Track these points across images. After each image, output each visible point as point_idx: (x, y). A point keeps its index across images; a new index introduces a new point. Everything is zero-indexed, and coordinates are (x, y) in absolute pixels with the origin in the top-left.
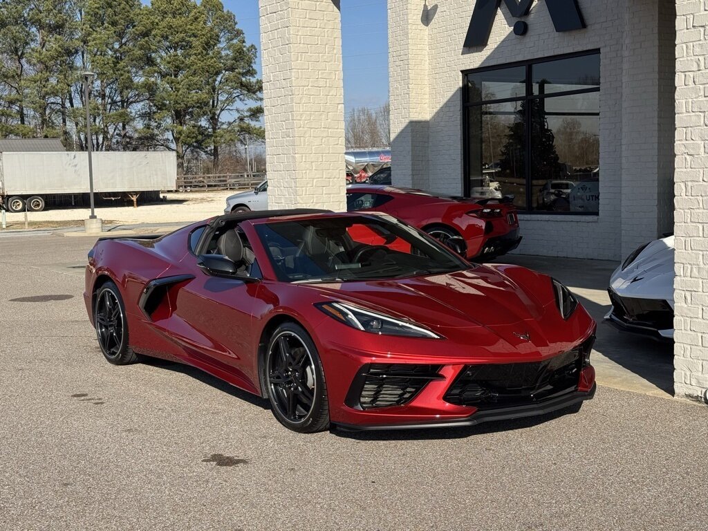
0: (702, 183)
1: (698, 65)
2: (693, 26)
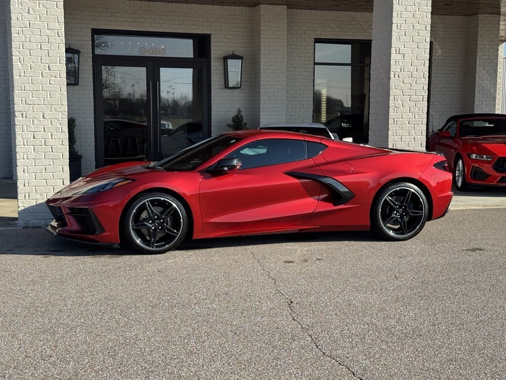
0: (401, 119)
2: (399, 53)
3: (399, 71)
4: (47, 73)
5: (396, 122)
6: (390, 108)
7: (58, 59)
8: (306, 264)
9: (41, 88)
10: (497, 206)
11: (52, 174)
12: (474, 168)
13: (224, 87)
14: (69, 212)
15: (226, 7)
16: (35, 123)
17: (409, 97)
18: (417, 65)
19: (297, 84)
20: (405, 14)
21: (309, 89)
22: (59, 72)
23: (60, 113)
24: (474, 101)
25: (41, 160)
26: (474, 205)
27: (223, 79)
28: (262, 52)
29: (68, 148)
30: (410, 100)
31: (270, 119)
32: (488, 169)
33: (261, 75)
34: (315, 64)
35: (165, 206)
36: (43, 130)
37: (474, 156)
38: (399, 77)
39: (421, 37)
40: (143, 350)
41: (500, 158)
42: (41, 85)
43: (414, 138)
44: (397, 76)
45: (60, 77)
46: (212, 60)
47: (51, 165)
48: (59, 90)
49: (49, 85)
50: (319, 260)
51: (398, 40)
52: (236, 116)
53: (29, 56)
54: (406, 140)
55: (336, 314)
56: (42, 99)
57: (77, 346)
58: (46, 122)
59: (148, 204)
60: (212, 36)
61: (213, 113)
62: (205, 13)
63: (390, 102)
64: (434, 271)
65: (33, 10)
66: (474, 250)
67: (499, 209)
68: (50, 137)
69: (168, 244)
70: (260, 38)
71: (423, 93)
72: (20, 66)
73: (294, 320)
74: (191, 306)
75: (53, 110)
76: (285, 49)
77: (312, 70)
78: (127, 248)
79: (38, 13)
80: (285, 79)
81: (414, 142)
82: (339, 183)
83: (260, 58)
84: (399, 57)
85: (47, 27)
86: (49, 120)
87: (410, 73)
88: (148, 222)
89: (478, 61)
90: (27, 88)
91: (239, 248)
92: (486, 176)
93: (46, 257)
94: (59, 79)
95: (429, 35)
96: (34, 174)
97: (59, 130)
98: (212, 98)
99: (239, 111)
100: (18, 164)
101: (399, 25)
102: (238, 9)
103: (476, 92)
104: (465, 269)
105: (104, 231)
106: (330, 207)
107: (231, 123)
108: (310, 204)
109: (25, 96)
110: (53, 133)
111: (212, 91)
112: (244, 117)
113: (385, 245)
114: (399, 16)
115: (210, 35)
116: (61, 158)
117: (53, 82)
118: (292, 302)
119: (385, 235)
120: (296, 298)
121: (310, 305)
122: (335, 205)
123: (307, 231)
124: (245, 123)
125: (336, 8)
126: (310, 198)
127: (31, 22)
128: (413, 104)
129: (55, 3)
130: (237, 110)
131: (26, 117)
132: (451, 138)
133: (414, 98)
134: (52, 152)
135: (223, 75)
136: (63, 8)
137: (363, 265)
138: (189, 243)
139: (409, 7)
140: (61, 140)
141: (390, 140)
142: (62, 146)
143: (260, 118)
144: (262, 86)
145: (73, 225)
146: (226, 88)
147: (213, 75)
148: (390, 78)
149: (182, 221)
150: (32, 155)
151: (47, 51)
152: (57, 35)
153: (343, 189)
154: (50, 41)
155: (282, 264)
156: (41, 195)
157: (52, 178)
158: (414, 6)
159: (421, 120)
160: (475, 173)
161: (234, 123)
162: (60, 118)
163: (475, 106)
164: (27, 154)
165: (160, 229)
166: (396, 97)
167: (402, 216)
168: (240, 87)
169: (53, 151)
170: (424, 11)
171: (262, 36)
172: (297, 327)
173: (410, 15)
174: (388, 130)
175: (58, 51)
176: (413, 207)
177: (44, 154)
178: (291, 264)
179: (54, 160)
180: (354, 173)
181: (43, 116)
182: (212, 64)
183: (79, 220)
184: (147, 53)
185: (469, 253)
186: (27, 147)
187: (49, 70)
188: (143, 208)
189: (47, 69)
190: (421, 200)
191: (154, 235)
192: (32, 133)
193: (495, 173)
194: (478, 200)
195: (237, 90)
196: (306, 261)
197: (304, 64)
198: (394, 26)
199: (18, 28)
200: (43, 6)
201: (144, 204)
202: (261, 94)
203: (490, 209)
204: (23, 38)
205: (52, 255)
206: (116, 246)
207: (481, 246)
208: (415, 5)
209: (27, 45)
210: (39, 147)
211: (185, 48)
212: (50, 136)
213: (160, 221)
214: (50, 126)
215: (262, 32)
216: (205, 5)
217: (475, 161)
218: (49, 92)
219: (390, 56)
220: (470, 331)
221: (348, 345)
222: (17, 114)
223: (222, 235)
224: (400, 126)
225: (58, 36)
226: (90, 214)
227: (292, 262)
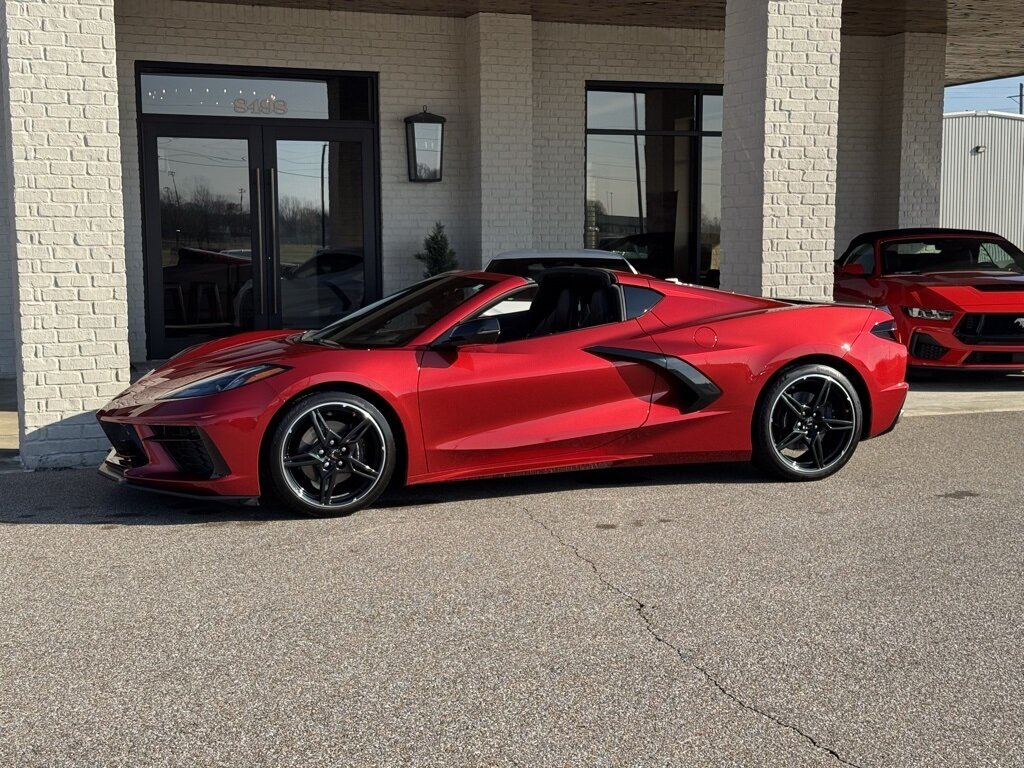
0: (786, 240)
1: (784, 142)
2: (780, 109)
3: (781, 144)
4: (82, 152)
5: (775, 245)
6: (765, 219)
7: (104, 122)
8: (640, 530)
9: (70, 182)
10: (970, 409)
11: (93, 358)
12: (916, 337)
13: (406, 178)
14: (153, 435)
15: (408, 17)
16: (58, 255)
17: (800, 196)
18: (816, 132)
19: (552, 172)
20: (790, 33)
21: (577, 181)
22: (105, 150)
23: (109, 234)
24: (898, 204)
25: (72, 330)
26: (925, 408)
27: (404, 164)
28: (483, 108)
29: (126, 306)
30: (802, 203)
31: (500, 244)
32: (946, 338)
33: (483, 154)
34: (588, 131)
35: (350, 418)
36: (74, 269)
37: (915, 312)
38: (780, 156)
39: (822, 78)
40: (379, 706)
41: (968, 315)
42: (69, 177)
43: (812, 278)
44: (776, 154)
45: (109, 160)
46: (382, 124)
47: (91, 340)
48: (107, 187)
49: (86, 176)
50: (664, 521)
51: (779, 84)
52: (433, 238)
53: (44, 118)
54: (796, 282)
55: (738, 627)
56: (72, 205)
57: (242, 702)
58: (82, 253)
59: (318, 417)
60: (382, 76)
61: (385, 232)
62: (366, 29)
63: (764, 206)
64: (898, 538)
65: (53, 22)
66: (959, 495)
67: (977, 415)
68: (90, 284)
69: (356, 496)
70: (480, 80)
71: (828, 189)
72: (26, 138)
73: (660, 640)
74: (444, 618)
75: (94, 228)
76: (530, 102)
77: (580, 144)
78: (276, 506)
79: (64, 30)
80: (530, 162)
81: (810, 285)
82: (690, 369)
83: (479, 120)
84: (781, 117)
85: (80, 58)
86: (87, 248)
87: (803, 149)
88: (317, 452)
89: (903, 124)
90: (41, 182)
91: (496, 502)
92: (940, 352)
93: (109, 528)
94: (107, 163)
95: (838, 74)
96: (56, 360)
97: (108, 267)
98: (384, 202)
99: (440, 228)
100: (23, 340)
101: (780, 53)
102: (433, 22)
103: (902, 187)
104: (956, 534)
105: (230, 473)
106: (674, 415)
107: (423, 251)
108: (637, 411)
109: (39, 200)
110: (94, 275)
111: (383, 186)
112: (449, 240)
113: (783, 490)
114: (780, 36)
115: (377, 73)
116: (113, 325)
117: (94, 170)
118: (642, 606)
119: (782, 470)
120: (648, 597)
121: (680, 609)
122: (684, 412)
123: (628, 465)
124: (451, 251)
125: (629, 19)
126: (637, 399)
127: (48, 48)
128: (807, 209)
129: (98, 8)
130: (434, 225)
131: (40, 242)
132: (865, 276)
133: (810, 198)
134: (94, 313)
135: (405, 155)
136: (113, 19)
137: (754, 530)
138: (399, 493)
139: (798, 19)
140: (111, 289)
141: (765, 282)
142: (115, 301)
143: (481, 242)
144: (483, 178)
145: (160, 461)
146: (411, 180)
147: (383, 155)
148: (763, 159)
149: (384, 448)
150: (53, 320)
151: (81, 107)
152: (101, 75)
153: (699, 379)
154: (86, 87)
155: (596, 533)
156: (72, 402)
157: (94, 367)
158: (808, 16)
159: (824, 241)
160: (919, 344)
161: (430, 252)
162: (110, 243)
163: (901, 214)
164: (43, 320)
165: (340, 467)
166: (775, 196)
167: (812, 433)
168: (440, 180)
169: (96, 311)
170: (827, 26)
171: (482, 76)
172: (671, 654)
173: (801, 33)
174: (761, 261)
175: (104, 106)
176: (833, 414)
177: (76, 317)
178: (612, 531)
179: (98, 331)
180: (719, 347)
181: (75, 240)
182: (383, 132)
183: (172, 450)
184: (250, 111)
185: (952, 501)
186: (42, 303)
187: (86, 145)
188: (307, 423)
189: (83, 144)
190: (849, 399)
191: (330, 477)
192: (52, 275)
193: (958, 345)
194: (929, 399)
195: (432, 184)
196: (638, 524)
197: (566, 132)
198: (771, 56)
199: (21, 61)
200: (73, 14)
201: (309, 416)
202: (483, 193)
203: (959, 415)
204: (32, 82)
205: (122, 523)
206: (253, 501)
207: (968, 488)
208: (810, 14)
209: (40, 94)
210: (68, 303)
211: (312, 101)
212: (89, 281)
213: (341, 449)
214: (89, 260)
215: (483, 68)
216: (366, 14)
217: (918, 321)
218: (85, 192)
219: (764, 116)
220: (1008, 652)
221: (782, 685)
222: (20, 236)
223: (463, 475)
224: (784, 253)
225: (104, 76)
226: (199, 437)
227: (612, 527)
